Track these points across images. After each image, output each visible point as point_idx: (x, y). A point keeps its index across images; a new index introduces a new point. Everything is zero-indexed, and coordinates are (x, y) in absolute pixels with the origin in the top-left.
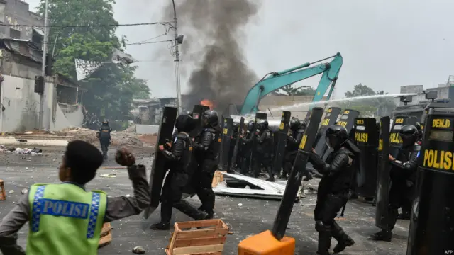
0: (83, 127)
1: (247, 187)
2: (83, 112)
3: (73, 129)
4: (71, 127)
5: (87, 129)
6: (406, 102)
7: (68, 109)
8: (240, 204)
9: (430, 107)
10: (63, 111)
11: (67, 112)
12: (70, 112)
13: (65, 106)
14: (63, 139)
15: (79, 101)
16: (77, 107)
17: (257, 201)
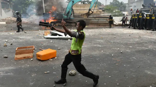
0: (13, 17)
1: (58, 35)
2: (13, 12)
3: (9, 18)
4: (8, 17)
5: (14, 18)
6: (144, 7)
7: (7, 11)
8: (51, 41)
9: (152, 9)
10: (5, 12)
11: (6, 12)
12: (7, 12)
13: (6, 10)
14: (4, 21)
15: (11, 8)
16: (10, 10)
17: (58, 40)
